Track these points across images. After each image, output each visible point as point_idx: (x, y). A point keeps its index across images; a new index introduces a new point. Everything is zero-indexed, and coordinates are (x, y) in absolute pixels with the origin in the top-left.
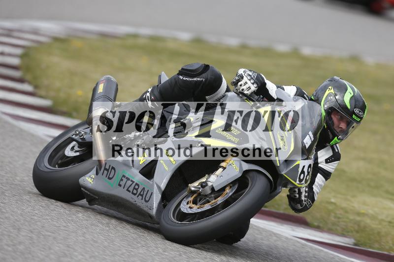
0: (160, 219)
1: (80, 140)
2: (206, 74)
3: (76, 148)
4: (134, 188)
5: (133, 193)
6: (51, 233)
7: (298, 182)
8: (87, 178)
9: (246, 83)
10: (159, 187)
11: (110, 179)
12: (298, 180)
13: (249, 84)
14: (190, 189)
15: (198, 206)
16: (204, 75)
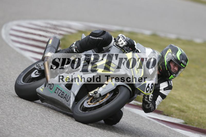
0: (73, 110)
1: (39, 69)
2: (103, 36)
3: (37, 73)
4: (62, 94)
5: (61, 97)
6: (73, 133)
7: (145, 92)
8: (40, 89)
9: (121, 41)
10: (74, 94)
11: (51, 89)
12: (145, 91)
13: (123, 41)
14: (89, 95)
15: (93, 104)
16: (102, 36)
